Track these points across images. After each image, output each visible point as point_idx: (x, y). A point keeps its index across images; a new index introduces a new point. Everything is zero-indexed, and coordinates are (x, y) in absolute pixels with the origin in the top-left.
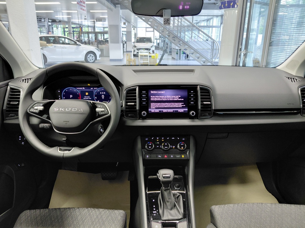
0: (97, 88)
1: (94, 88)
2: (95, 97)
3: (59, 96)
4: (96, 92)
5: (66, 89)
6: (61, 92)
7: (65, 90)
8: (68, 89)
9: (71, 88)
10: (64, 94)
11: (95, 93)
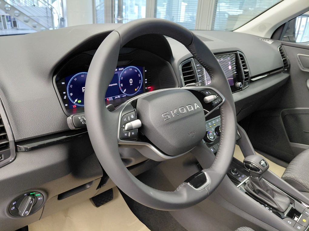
0: (123, 69)
1: (120, 69)
2: (120, 84)
3: (64, 93)
4: (121, 76)
5: (74, 78)
6: (66, 84)
7: (73, 80)
8: (78, 75)
9: (82, 74)
10: (71, 86)
11: (121, 78)
